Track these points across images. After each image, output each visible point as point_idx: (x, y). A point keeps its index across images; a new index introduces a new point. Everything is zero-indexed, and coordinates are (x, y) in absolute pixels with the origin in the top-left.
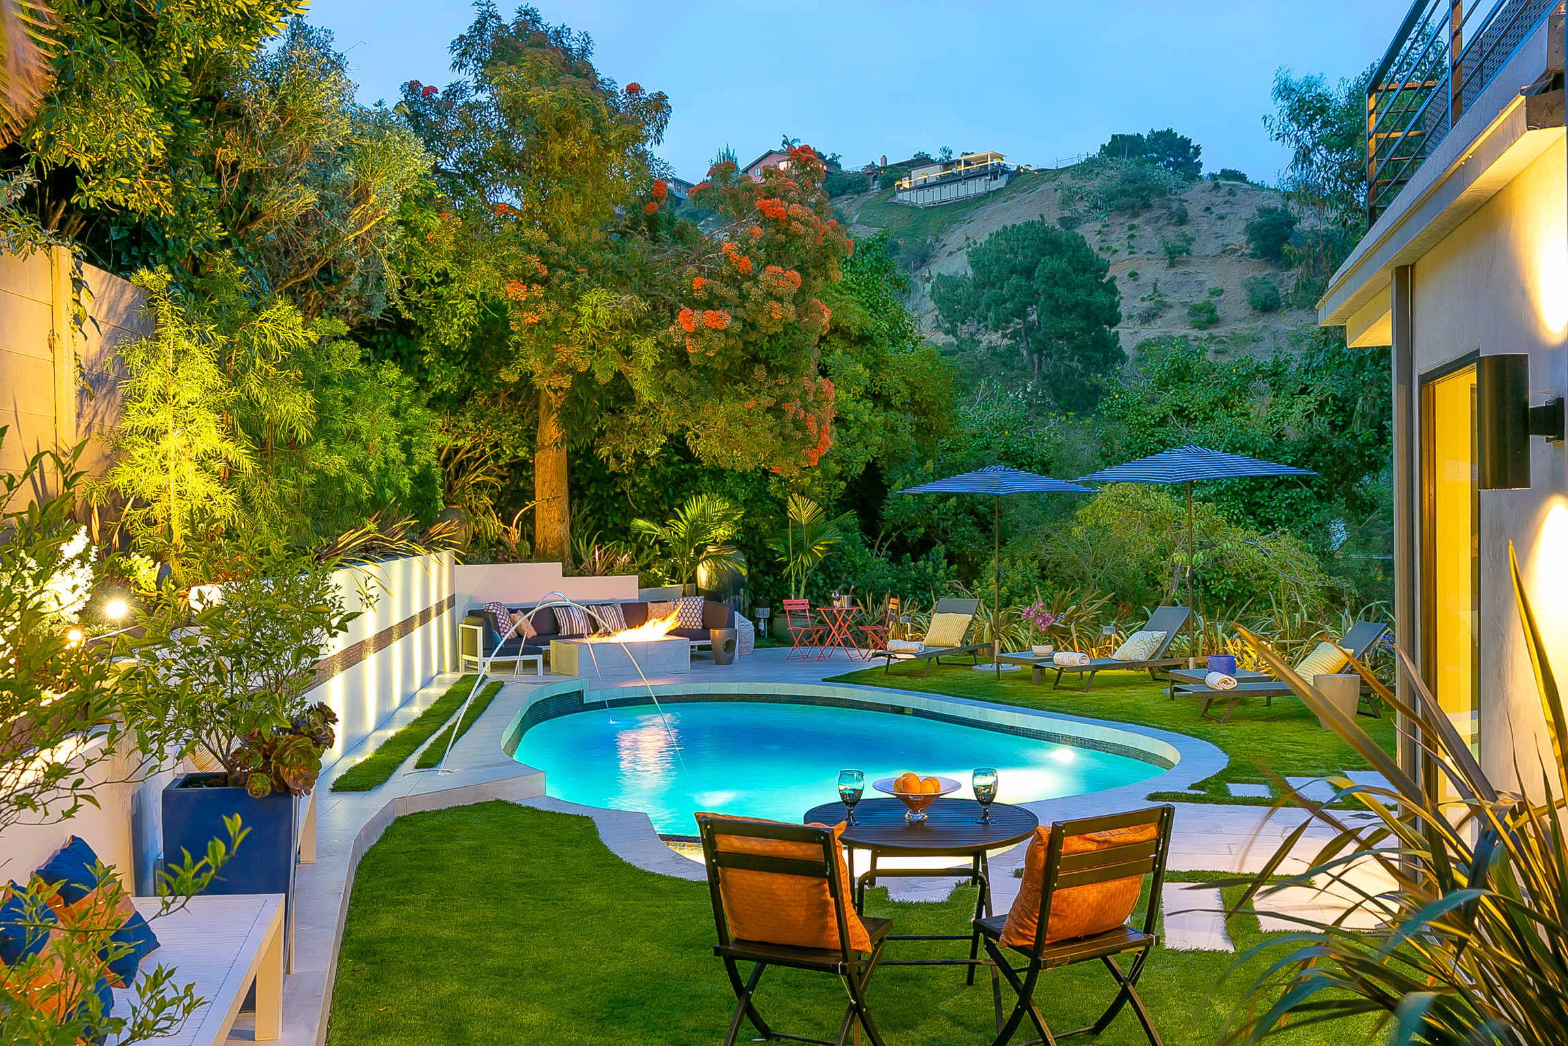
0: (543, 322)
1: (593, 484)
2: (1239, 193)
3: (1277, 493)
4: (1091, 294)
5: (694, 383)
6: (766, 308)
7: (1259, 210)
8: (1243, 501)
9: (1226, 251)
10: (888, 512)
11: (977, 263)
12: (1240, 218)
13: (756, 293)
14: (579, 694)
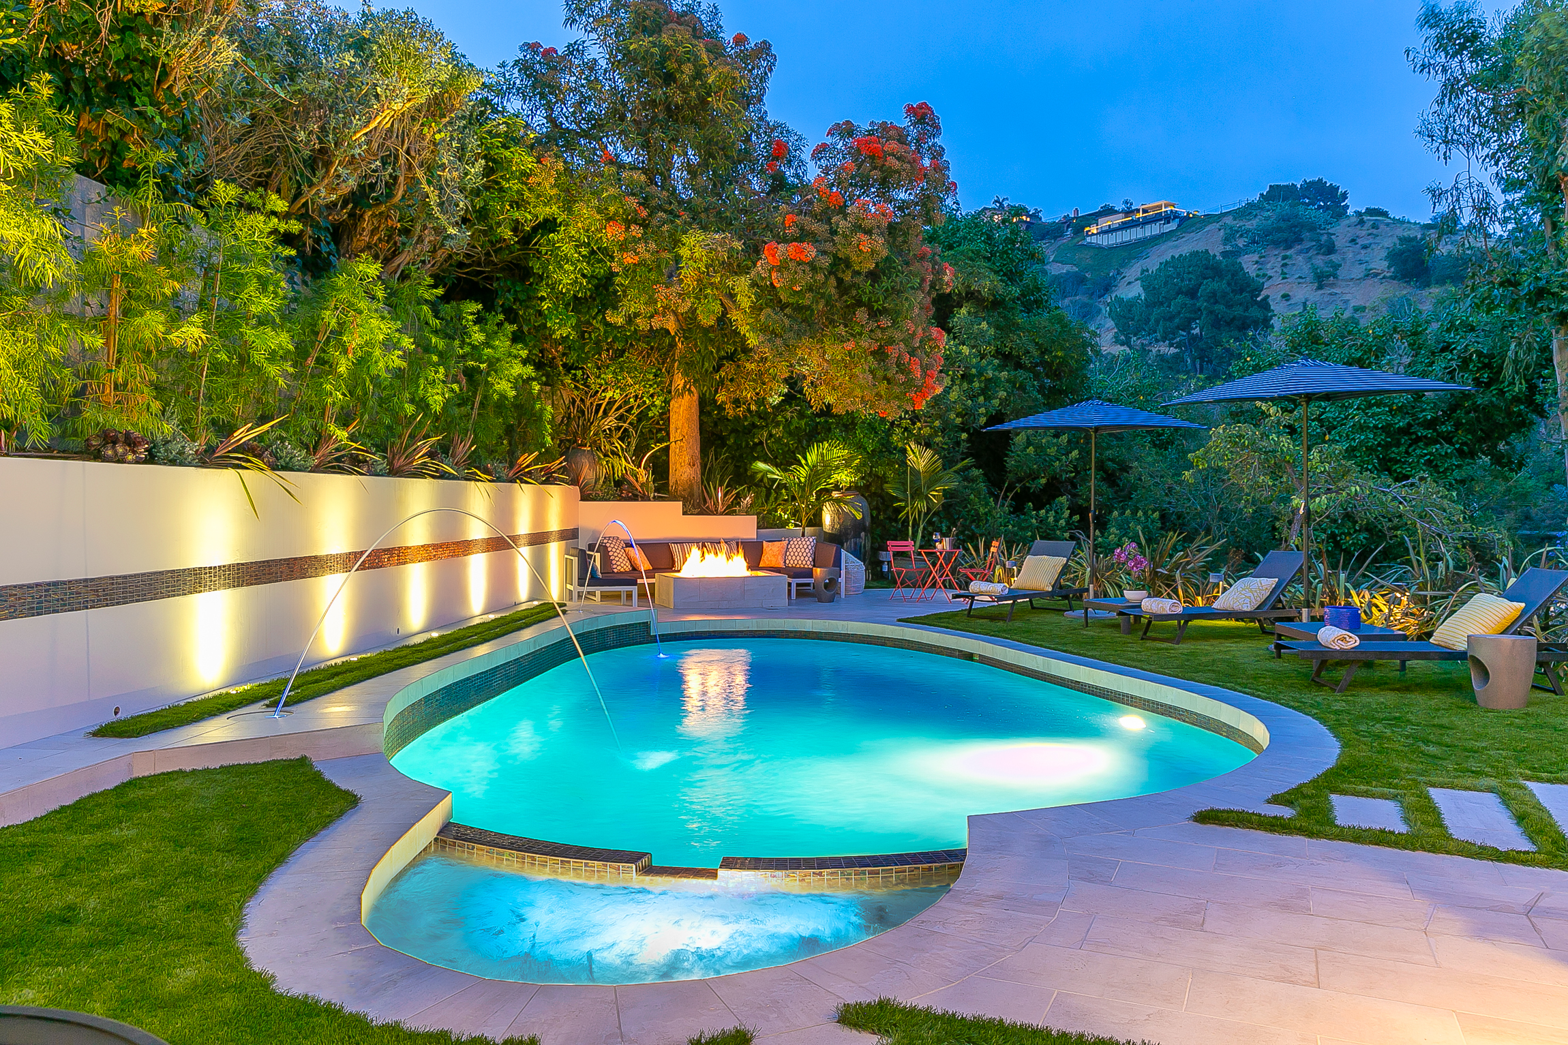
0: (642, 263)
1: (733, 435)
2: (1382, 226)
3: (1414, 450)
4: (1246, 309)
5: (787, 322)
6: (854, 241)
7: (1400, 239)
8: (1378, 457)
9: (1370, 275)
10: (1011, 463)
11: (1149, 287)
12: (1382, 247)
13: (843, 225)
14: (646, 625)
